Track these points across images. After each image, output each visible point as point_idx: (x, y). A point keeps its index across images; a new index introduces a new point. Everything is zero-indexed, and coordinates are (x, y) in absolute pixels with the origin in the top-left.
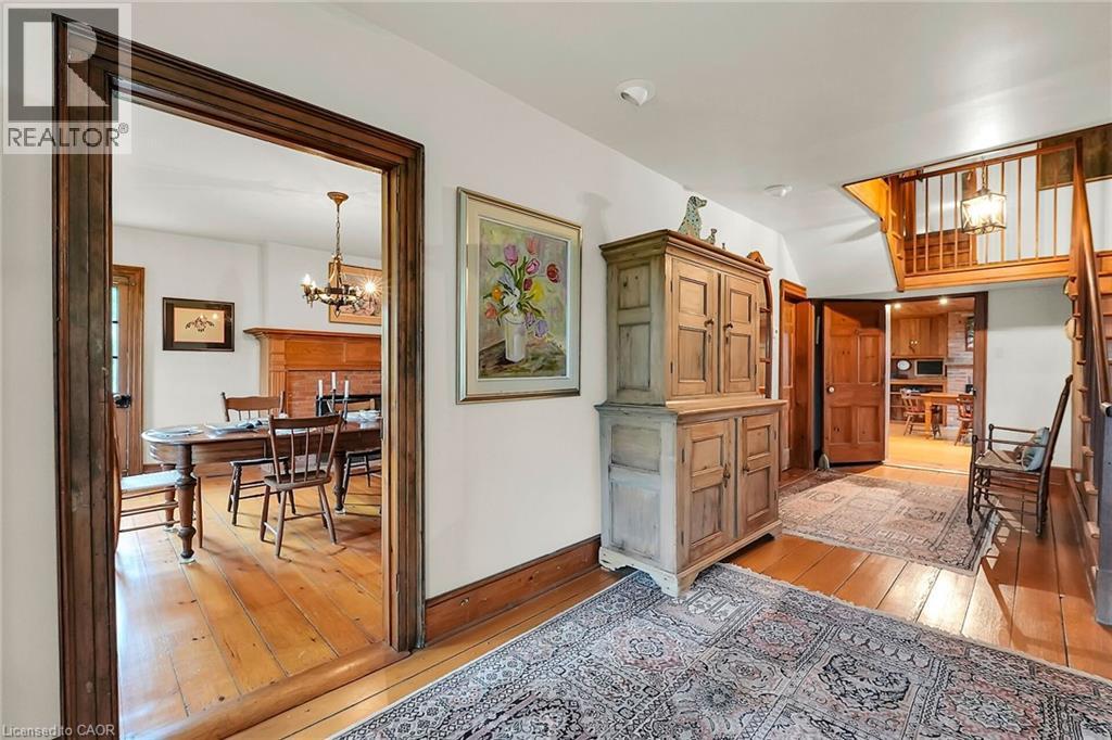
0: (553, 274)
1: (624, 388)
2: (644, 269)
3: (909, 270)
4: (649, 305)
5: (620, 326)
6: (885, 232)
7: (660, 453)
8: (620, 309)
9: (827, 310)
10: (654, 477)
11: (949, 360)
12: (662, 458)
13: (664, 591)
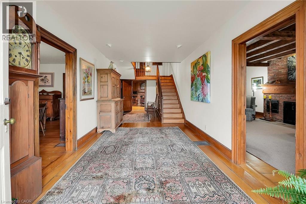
0: (91, 75)
1: (102, 97)
2: (107, 75)
3: (137, 75)
4: (108, 82)
5: (101, 85)
6: (134, 69)
7: (111, 108)
8: (101, 82)
9: (123, 82)
10: (110, 113)
11: (138, 91)
12: (112, 109)
13: (113, 132)
